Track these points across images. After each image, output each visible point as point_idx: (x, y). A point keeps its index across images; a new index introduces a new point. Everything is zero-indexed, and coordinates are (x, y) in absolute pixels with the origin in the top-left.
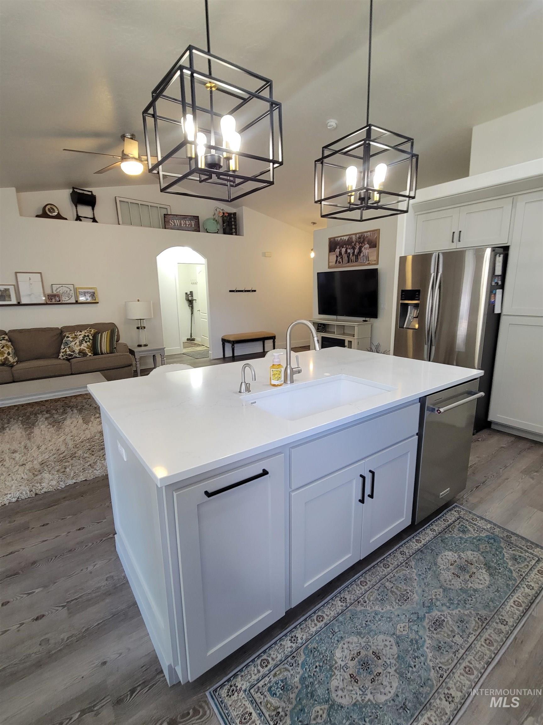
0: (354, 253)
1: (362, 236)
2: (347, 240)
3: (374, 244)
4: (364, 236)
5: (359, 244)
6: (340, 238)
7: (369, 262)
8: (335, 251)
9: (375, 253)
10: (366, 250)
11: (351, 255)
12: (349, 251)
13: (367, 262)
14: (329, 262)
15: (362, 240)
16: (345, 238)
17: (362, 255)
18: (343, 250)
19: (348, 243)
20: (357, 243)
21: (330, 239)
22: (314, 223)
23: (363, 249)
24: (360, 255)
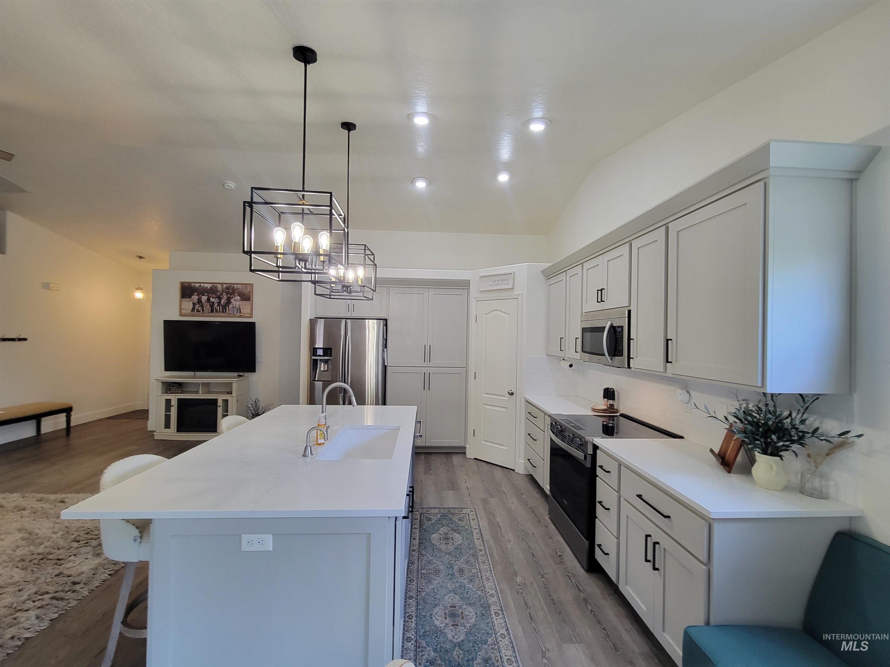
0: (219, 304)
1: (230, 286)
2: (209, 288)
3: (246, 297)
4: (234, 287)
5: (227, 295)
6: (199, 284)
7: (241, 314)
8: (191, 298)
9: (249, 307)
10: (236, 301)
11: (216, 305)
12: (212, 300)
13: (239, 314)
14: (181, 309)
15: (230, 291)
16: (206, 285)
17: (231, 306)
18: (204, 298)
19: (212, 291)
20: (224, 293)
21: (182, 284)
22: (141, 257)
23: (232, 300)
24: (228, 306)
